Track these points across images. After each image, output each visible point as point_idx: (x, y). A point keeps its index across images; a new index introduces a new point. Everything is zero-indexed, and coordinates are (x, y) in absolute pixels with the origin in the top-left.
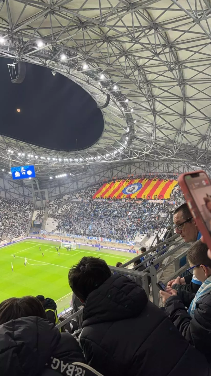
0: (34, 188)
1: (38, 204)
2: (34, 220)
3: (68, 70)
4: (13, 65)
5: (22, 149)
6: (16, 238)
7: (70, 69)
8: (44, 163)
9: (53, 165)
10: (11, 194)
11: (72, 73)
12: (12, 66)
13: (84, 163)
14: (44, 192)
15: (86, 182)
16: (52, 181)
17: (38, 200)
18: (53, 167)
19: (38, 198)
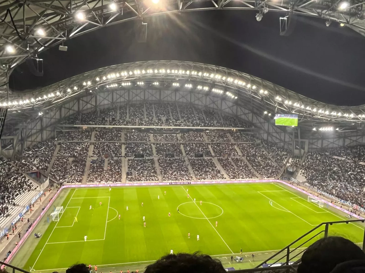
0: (295, 136)
1: (296, 152)
2: (288, 167)
3: (347, 20)
4: (285, 18)
5: (290, 97)
6: (267, 178)
7: (350, 18)
8: (310, 114)
9: (319, 117)
10: (273, 138)
11: (351, 23)
13: (354, 121)
14: (305, 142)
15: (356, 141)
16: (315, 133)
17: (296, 148)
18: (319, 119)
19: (297, 146)
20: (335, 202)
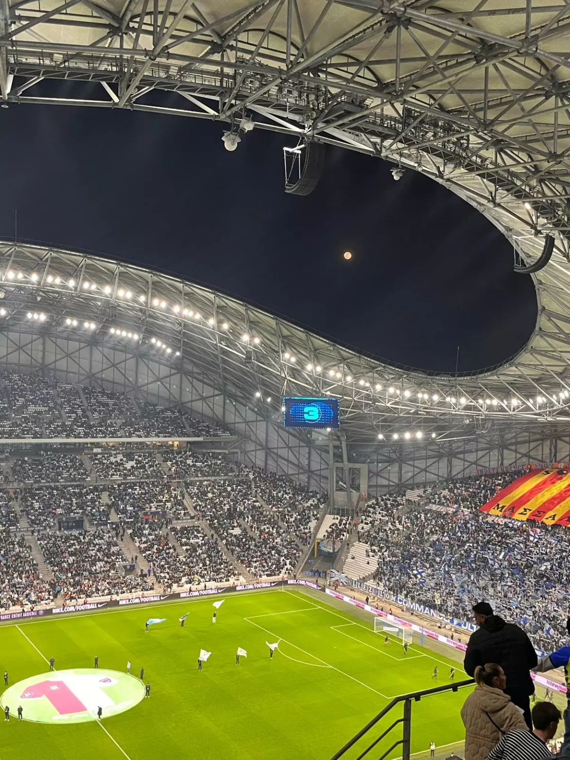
0: (335, 455)
1: (340, 498)
2: (322, 540)
3: (438, 168)
4: (296, 150)
5: (316, 355)
6: (268, 575)
7: (445, 164)
8: (368, 397)
9: (389, 405)
10: (281, 462)
11: (448, 176)
12: (293, 153)
13: (470, 413)
14: (359, 470)
15: (475, 463)
16: (382, 444)
17: (340, 489)
18: (388, 410)
19: (340, 483)
20: (439, 627)
